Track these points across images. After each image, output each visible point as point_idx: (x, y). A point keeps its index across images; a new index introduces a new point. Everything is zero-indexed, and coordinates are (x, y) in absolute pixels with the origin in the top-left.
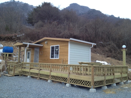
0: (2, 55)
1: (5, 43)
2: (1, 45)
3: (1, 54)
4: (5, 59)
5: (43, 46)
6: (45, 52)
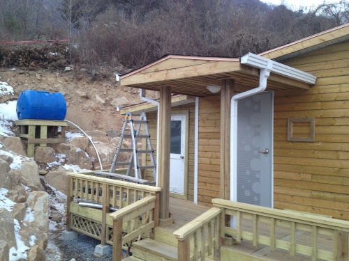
0: (16, 129)
1: (21, 78)
2: (4, 85)
3: (11, 124)
4: (31, 148)
5: (314, 83)
6: (336, 124)
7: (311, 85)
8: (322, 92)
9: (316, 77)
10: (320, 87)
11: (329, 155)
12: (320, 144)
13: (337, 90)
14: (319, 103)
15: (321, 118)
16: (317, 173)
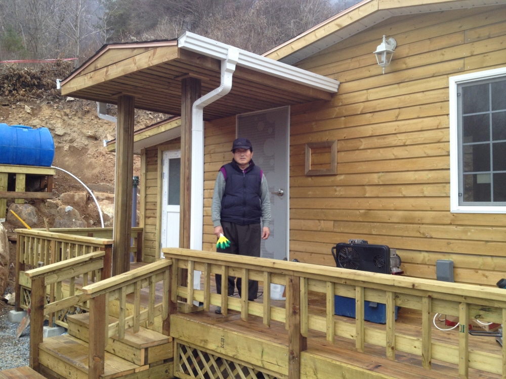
4: (1, 205)
5: (336, 90)
6: (362, 147)
7: (332, 95)
8: (346, 102)
9: (338, 82)
10: (344, 96)
11: (353, 192)
12: (342, 177)
13: (363, 98)
14: (343, 118)
15: (345, 140)
16: (340, 218)
